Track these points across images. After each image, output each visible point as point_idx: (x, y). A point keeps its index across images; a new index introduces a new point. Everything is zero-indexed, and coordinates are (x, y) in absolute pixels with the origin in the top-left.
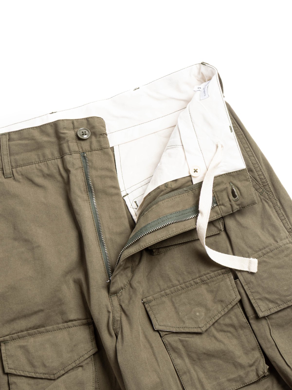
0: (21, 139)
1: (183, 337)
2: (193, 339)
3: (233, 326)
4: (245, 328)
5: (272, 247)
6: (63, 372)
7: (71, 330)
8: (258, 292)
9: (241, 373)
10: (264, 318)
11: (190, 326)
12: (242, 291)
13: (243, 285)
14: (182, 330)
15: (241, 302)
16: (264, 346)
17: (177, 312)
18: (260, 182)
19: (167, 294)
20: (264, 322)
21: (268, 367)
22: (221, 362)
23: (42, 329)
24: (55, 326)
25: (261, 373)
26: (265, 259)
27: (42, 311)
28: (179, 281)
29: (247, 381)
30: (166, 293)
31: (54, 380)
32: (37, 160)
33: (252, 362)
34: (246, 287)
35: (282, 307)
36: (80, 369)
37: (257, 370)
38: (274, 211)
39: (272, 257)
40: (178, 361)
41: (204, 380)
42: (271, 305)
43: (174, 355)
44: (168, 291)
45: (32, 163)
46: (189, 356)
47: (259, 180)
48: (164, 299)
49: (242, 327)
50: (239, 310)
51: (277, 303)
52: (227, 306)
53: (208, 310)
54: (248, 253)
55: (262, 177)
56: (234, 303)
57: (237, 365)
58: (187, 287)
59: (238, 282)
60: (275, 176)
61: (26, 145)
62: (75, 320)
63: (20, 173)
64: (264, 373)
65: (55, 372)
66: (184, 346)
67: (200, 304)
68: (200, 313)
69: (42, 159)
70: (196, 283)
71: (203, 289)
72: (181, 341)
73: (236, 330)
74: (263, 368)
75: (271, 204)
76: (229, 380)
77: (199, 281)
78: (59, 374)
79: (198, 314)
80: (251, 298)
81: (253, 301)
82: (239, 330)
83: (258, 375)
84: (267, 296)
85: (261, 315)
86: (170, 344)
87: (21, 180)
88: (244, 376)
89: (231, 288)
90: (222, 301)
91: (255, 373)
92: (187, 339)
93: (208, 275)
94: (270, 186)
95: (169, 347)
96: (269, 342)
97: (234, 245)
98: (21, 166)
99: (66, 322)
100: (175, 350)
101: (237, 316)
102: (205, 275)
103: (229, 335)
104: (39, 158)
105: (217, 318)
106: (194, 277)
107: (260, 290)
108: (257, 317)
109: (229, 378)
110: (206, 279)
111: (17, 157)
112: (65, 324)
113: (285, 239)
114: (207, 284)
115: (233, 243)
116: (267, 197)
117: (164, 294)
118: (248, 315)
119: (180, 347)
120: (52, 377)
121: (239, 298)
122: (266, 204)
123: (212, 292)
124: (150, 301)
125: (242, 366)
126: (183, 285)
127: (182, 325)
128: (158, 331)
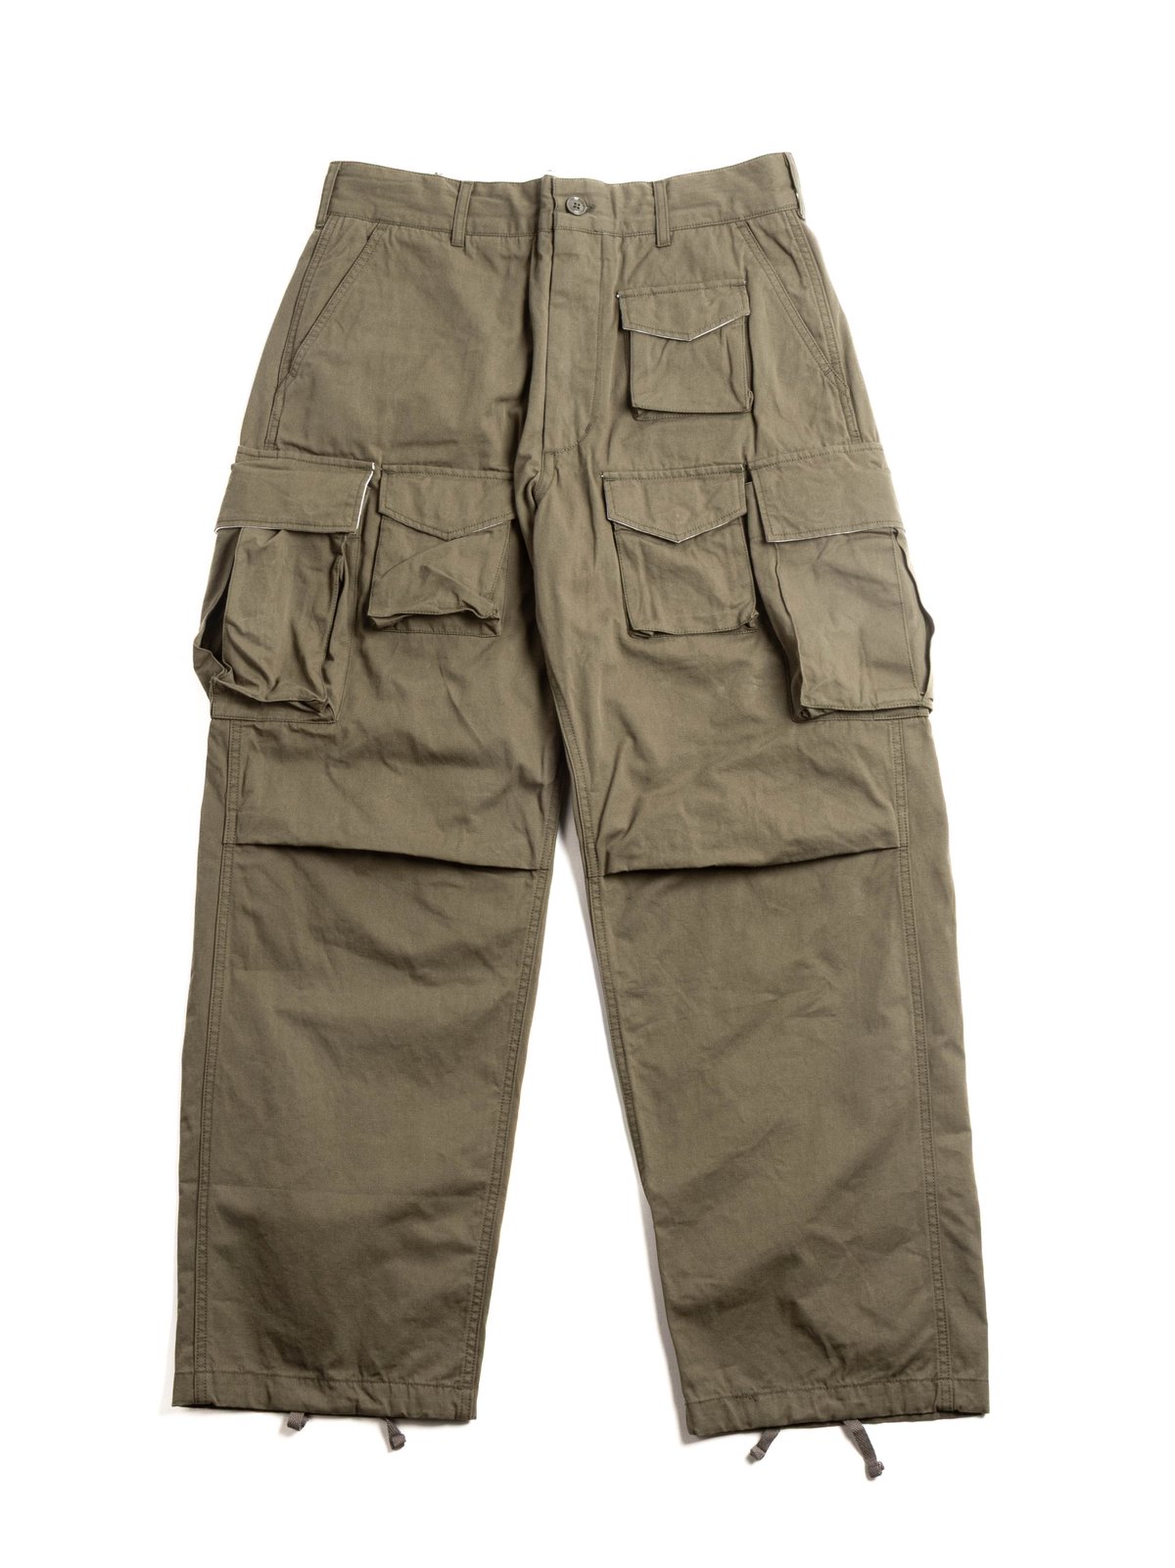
0: (491, 195)
1: (646, 541)
2: (660, 547)
3: (723, 547)
4: (739, 554)
5: (816, 452)
6: (461, 533)
7: (489, 481)
8: (775, 507)
9: (717, 614)
10: (773, 544)
11: (661, 528)
12: (752, 501)
13: (757, 491)
14: (648, 531)
15: (745, 518)
16: (761, 584)
17: (648, 505)
18: (829, 357)
19: (640, 478)
20: (771, 550)
21: (757, 613)
22: (691, 590)
23: (448, 470)
24: (467, 472)
25: (744, 618)
26: (800, 465)
27: (455, 442)
28: (664, 466)
29: (721, 627)
30: (639, 475)
31: (447, 541)
32: (506, 232)
33: (737, 602)
34: (759, 496)
35: (804, 537)
36: (488, 535)
37: (740, 615)
38: (839, 402)
39: (811, 466)
40: (629, 571)
41: (660, 610)
42: (788, 530)
43: (626, 563)
44: (644, 474)
45: (495, 235)
46: (648, 569)
47: (828, 353)
48: (634, 482)
49: (736, 552)
50: (739, 529)
51: (798, 529)
52: (723, 518)
53: (694, 514)
54: (777, 451)
55: (834, 349)
56: (734, 516)
57: (713, 600)
58: (674, 477)
59: (751, 486)
60: (853, 351)
61: (497, 205)
62: (498, 470)
63: (475, 245)
64: (749, 618)
65: (450, 530)
66: (644, 554)
67: (684, 504)
68: (682, 516)
69: (513, 231)
70: (689, 475)
71: (696, 485)
72: (642, 546)
73: (726, 554)
74: (751, 612)
75: (836, 390)
76: (696, 619)
77: (692, 473)
78: (455, 534)
79: (678, 516)
80: (762, 511)
81: (764, 517)
82: (731, 555)
83: (739, 621)
84: (787, 515)
85: (770, 538)
86: (624, 544)
87: (474, 256)
88: (719, 618)
89: (737, 494)
90: (718, 509)
91: (735, 619)
92: (651, 544)
93: (708, 468)
94: (842, 366)
95: (621, 549)
96: (771, 579)
97: (760, 434)
98: (480, 235)
99: (485, 469)
100: (630, 555)
101: (733, 537)
102: (704, 465)
103: (715, 559)
104: (509, 231)
105: (704, 530)
106: (687, 465)
107: (779, 504)
108: (764, 541)
109: (696, 615)
110: (704, 472)
111: (478, 220)
112: (483, 473)
113: (838, 444)
114: (704, 480)
115: (759, 430)
116: (833, 380)
117: (637, 476)
118: (751, 536)
119: (638, 552)
120: (445, 536)
121: (744, 511)
122: (829, 391)
123: (707, 492)
124: (612, 480)
125: (721, 605)
126: (668, 473)
127: (650, 523)
128: (612, 522)
